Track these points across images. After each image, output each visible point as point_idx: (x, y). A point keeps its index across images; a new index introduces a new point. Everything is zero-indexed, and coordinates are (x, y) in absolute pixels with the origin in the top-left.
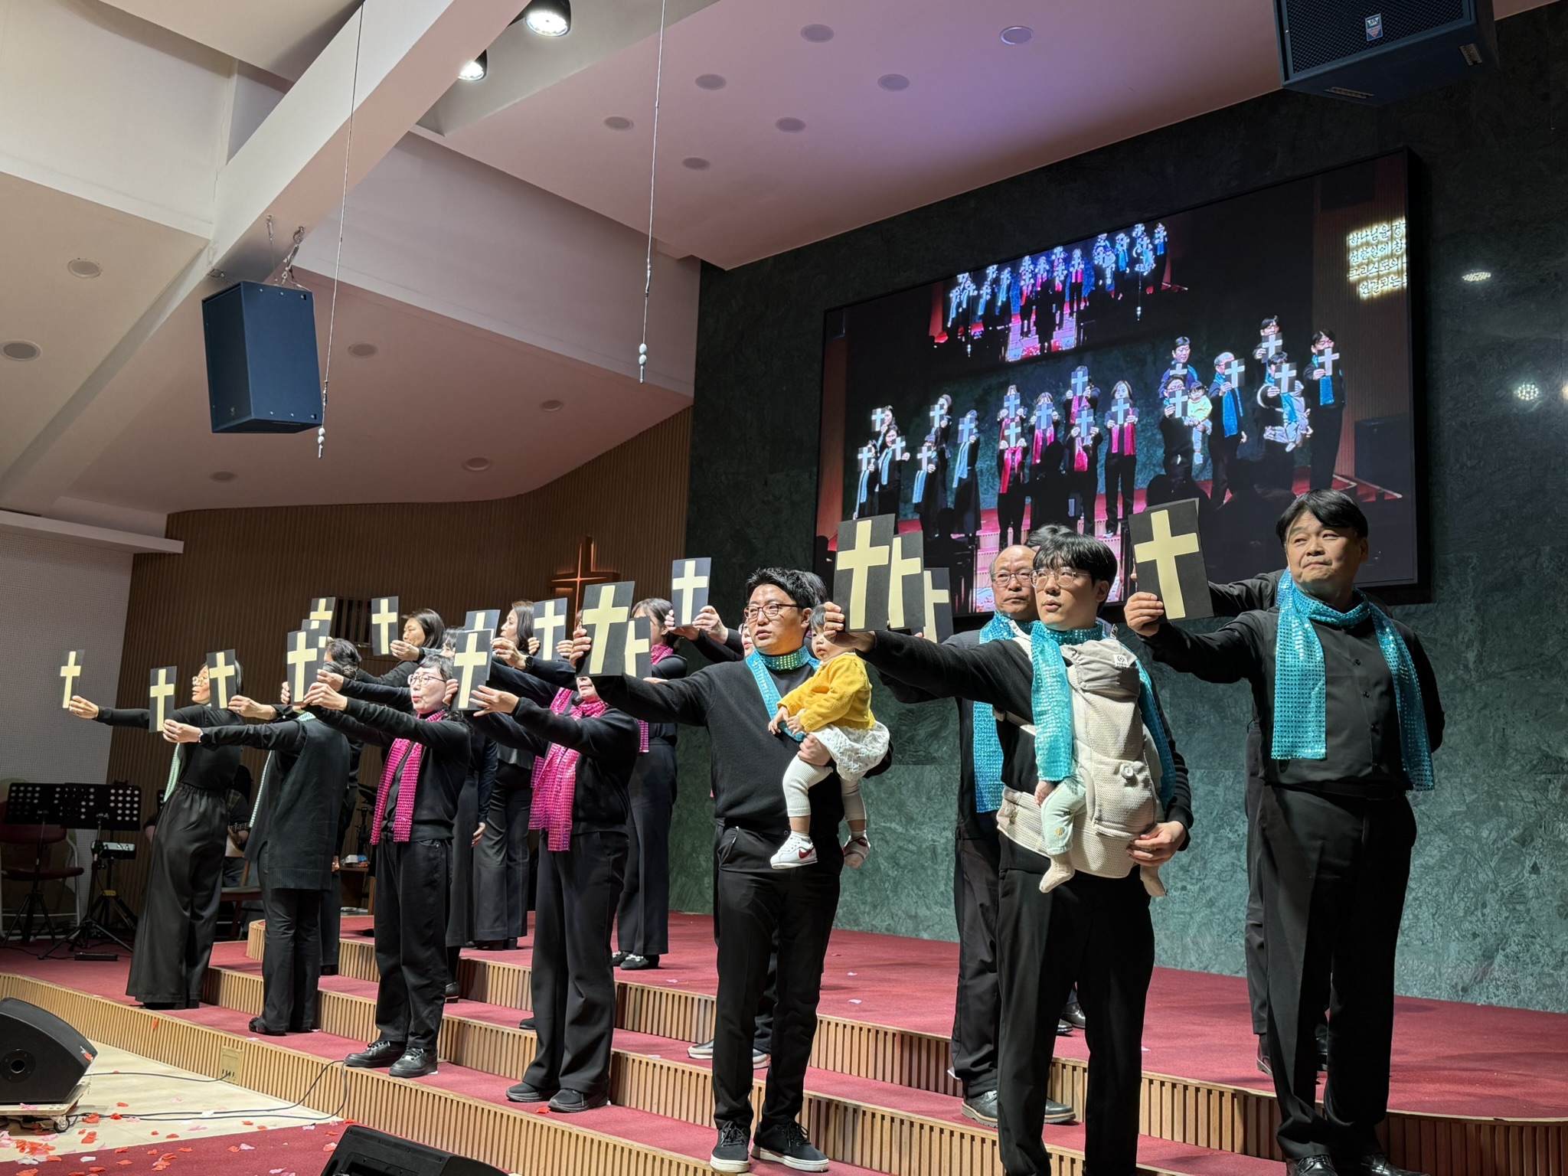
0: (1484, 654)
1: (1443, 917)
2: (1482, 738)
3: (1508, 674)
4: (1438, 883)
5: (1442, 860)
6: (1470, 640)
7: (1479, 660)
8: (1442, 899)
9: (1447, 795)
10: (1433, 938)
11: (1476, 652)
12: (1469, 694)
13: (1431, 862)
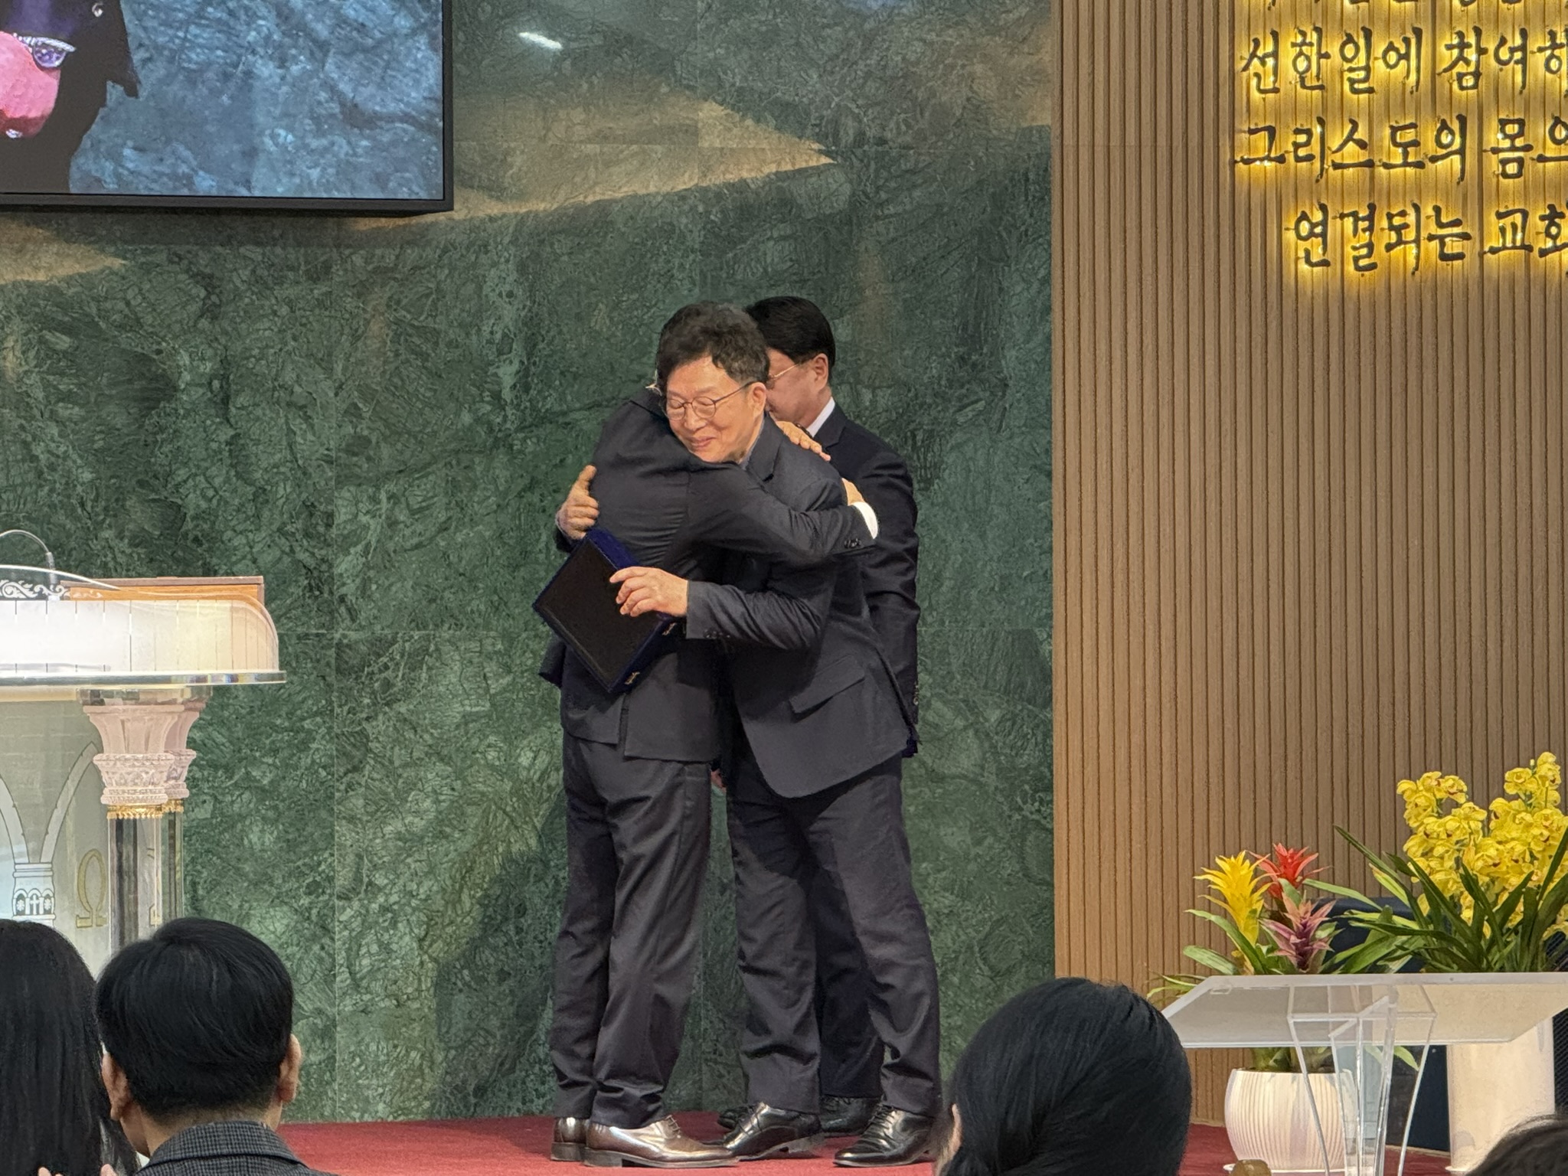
0: (533, 369)
1: (440, 944)
2: (525, 553)
3: (577, 415)
4: (431, 871)
5: (440, 820)
6: (505, 336)
7: (523, 384)
8: (439, 903)
9: (454, 680)
10: (419, 990)
11: (516, 366)
12: (502, 457)
13: (419, 824)
